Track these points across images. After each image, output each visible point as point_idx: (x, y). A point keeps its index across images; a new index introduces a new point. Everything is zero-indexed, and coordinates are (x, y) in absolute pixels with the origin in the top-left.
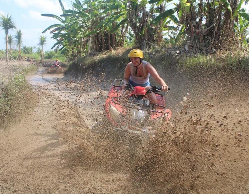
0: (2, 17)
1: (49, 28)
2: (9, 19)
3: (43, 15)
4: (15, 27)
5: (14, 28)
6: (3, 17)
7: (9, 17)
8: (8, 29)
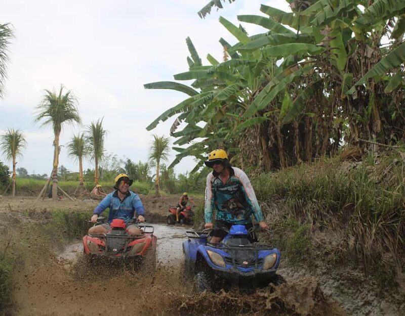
0: (49, 95)
1: (164, 117)
2: (66, 99)
3: (148, 86)
4: (78, 119)
5: (74, 122)
6: (50, 93)
7: (64, 94)
8: (62, 121)
